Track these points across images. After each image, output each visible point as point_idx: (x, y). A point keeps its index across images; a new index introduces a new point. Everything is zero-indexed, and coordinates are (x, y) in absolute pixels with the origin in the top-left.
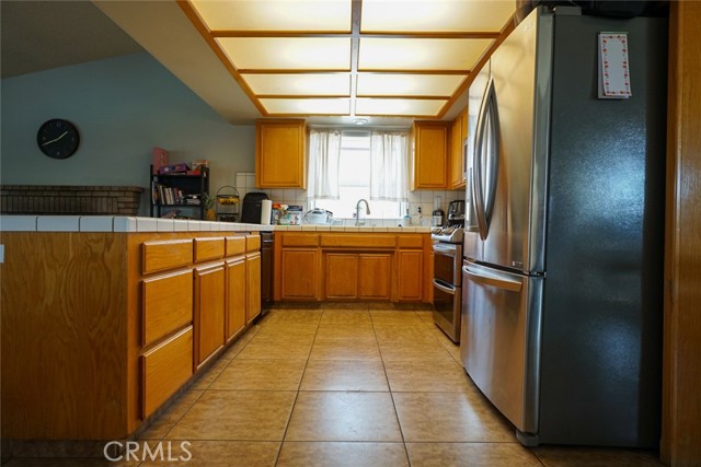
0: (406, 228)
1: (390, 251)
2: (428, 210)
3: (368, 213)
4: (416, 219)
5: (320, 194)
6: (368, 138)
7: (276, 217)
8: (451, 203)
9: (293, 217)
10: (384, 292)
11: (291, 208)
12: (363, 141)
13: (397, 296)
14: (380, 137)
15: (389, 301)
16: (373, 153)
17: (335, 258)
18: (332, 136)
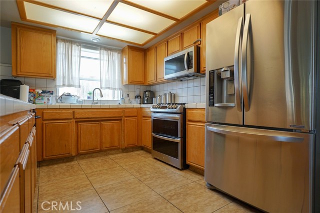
0: (123, 105)
1: (119, 119)
2: (132, 95)
3: (102, 96)
4: (127, 100)
5: (66, 84)
6: (98, 52)
7: (32, 99)
8: (145, 92)
9: (45, 99)
10: (116, 144)
11: (44, 92)
12: (95, 54)
13: (124, 144)
14: (105, 52)
15: (119, 149)
16: (102, 62)
17: (84, 126)
18: (74, 47)
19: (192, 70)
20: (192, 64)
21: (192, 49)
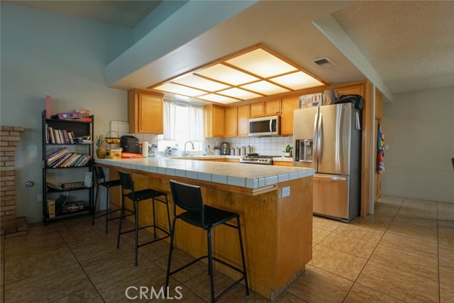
2: (212, 147)
3: (193, 148)
8: (223, 143)
14: (193, 108)
19: (276, 133)
20: (275, 129)
21: (276, 117)
